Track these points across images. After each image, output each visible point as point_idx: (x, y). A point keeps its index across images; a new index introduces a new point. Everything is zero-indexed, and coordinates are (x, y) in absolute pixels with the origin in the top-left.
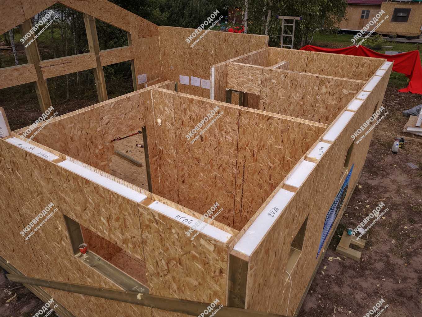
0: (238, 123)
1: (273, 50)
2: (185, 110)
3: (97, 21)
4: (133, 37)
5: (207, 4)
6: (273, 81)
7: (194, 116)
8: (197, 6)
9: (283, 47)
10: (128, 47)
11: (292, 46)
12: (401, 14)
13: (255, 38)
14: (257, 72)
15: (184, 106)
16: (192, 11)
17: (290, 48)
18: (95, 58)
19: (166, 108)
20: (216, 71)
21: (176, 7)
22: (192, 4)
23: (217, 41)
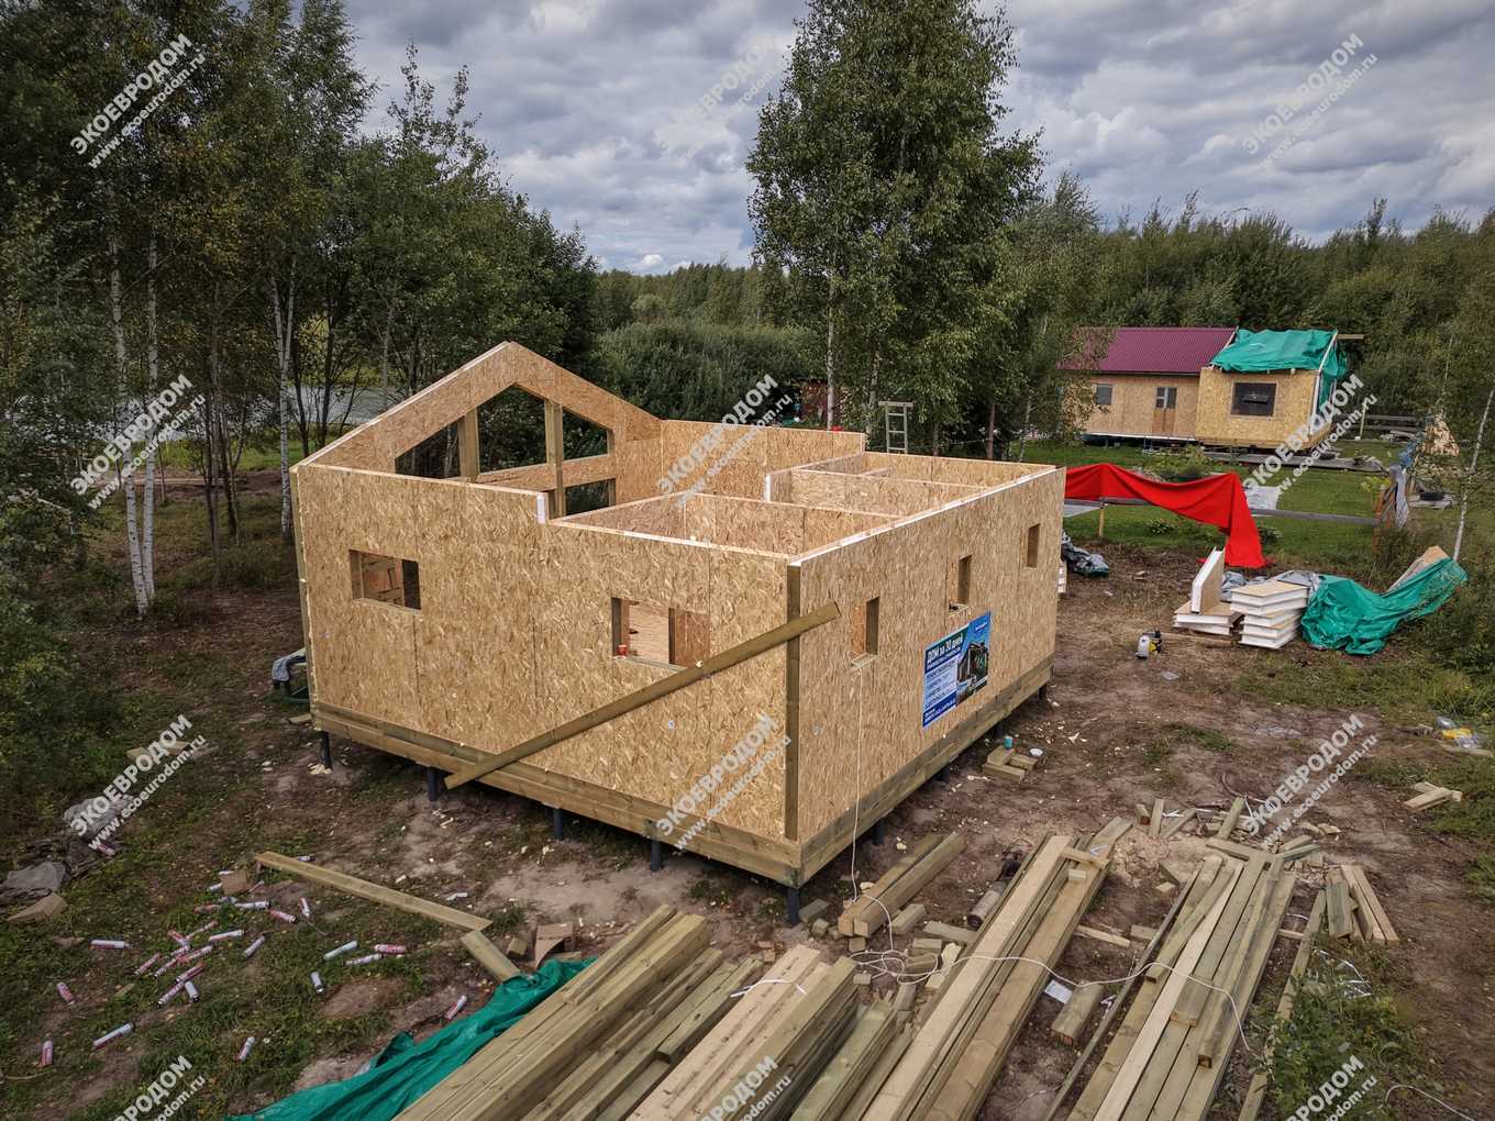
0: (803, 527)
1: (874, 456)
2: (732, 517)
3: (565, 411)
4: (617, 439)
5: (744, 374)
6: (862, 494)
7: (745, 525)
8: (715, 380)
9: (892, 451)
10: (608, 455)
11: (905, 449)
12: (1254, 397)
13: (842, 438)
14: (838, 481)
15: (731, 512)
16: (702, 391)
17: (902, 452)
18: (554, 473)
19: (705, 519)
20: (773, 481)
21: (663, 381)
22: (703, 376)
23: (774, 444)
